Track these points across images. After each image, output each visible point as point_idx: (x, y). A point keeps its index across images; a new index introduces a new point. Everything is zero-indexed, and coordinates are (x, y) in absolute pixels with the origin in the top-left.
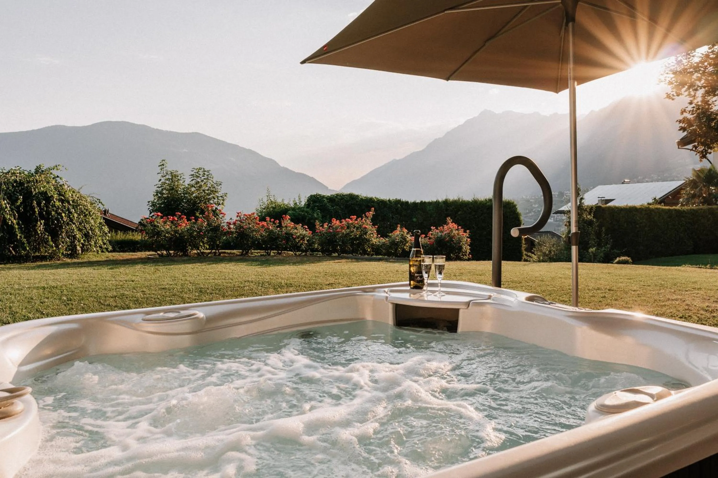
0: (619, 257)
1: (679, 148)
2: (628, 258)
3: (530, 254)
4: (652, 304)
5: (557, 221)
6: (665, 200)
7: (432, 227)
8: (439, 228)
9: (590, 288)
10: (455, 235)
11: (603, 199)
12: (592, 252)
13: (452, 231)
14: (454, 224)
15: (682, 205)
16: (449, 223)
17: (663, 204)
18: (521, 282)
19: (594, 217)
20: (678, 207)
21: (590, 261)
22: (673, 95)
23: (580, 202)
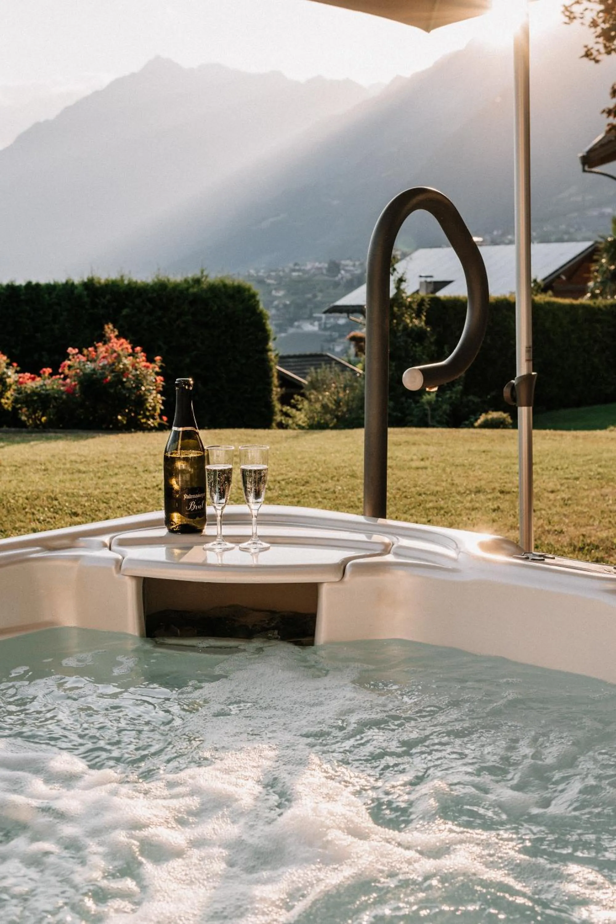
0: (486, 412)
1: (584, 171)
2: (505, 415)
3: (286, 408)
4: (600, 522)
5: (325, 329)
6: (554, 284)
7: (70, 350)
8: (85, 351)
9: (462, 489)
10: (128, 369)
11: (429, 280)
12: (429, 403)
13: (118, 358)
14: (123, 340)
15: (594, 296)
16: (110, 339)
17: (550, 293)
18: (307, 482)
19: (427, 323)
20: (586, 300)
21: (423, 423)
22: (598, 51)
23: (398, 288)
